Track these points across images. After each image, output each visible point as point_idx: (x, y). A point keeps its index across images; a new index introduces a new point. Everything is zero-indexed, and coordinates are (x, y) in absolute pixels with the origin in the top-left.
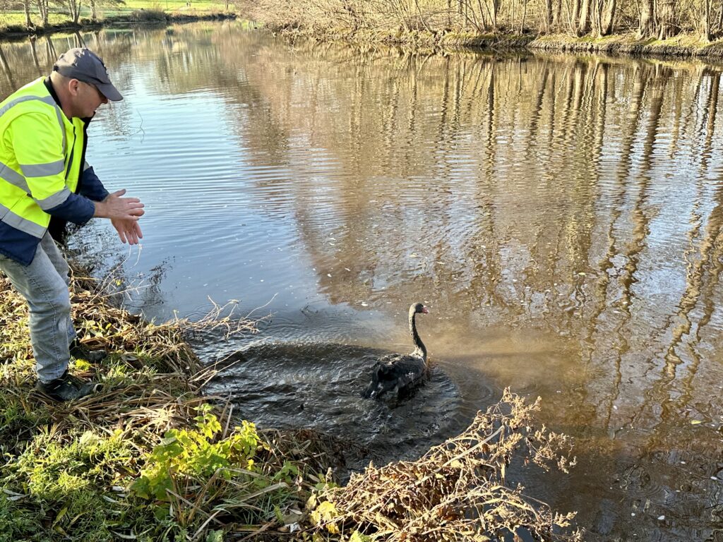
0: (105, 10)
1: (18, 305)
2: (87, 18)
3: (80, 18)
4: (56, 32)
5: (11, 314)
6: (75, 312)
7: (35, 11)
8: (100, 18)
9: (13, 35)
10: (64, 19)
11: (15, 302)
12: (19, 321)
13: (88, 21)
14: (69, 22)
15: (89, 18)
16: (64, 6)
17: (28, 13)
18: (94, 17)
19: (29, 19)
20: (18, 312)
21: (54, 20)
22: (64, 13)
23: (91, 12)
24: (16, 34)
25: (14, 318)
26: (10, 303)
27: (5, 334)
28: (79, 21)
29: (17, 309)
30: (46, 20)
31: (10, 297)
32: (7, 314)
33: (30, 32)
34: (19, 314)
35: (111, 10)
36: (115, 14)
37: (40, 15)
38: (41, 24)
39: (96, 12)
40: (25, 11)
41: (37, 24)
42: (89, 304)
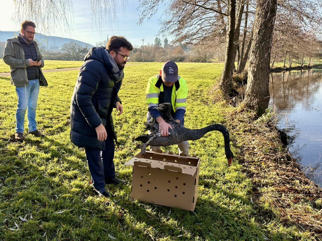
0: (315, 62)
1: (271, 166)
2: (306, 65)
3: (304, 65)
4: (293, 70)
5: (268, 169)
6: (292, 175)
7: (287, 62)
8: (312, 65)
9: (277, 70)
10: (298, 65)
11: (271, 165)
12: (271, 172)
13: (307, 66)
14: (299, 66)
15: (307, 65)
16: (299, 61)
17: (285, 63)
18: (309, 64)
19: (284, 65)
20: (270, 169)
21: (293, 65)
22: (298, 63)
23: (309, 62)
24: (279, 70)
25: (269, 171)
26: (268, 165)
27: (266, 176)
28: (303, 66)
29: (271, 168)
30: (291, 65)
31: (269, 163)
32: (267, 169)
33: (284, 70)
34: (271, 170)
35: (317, 62)
36: (319, 63)
37: (289, 64)
38: (288, 67)
39: (311, 63)
40: (284, 62)
41: (287, 67)
42: (298, 174)
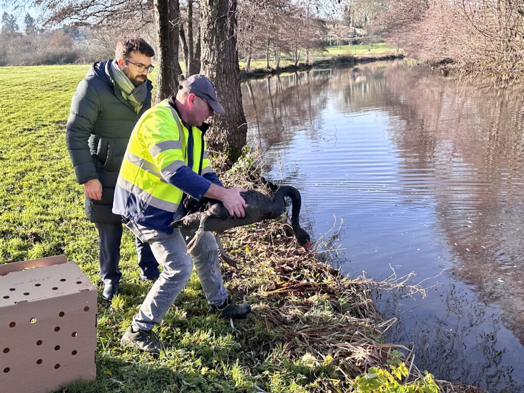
0: (315, 56)
1: (261, 252)
2: (303, 62)
3: (299, 62)
4: (283, 72)
5: (257, 258)
6: (296, 262)
7: (272, 59)
8: (311, 62)
9: (257, 74)
10: (290, 63)
11: (260, 249)
12: (262, 263)
13: (303, 64)
14: (292, 65)
15: (304, 62)
16: (290, 55)
17: (268, 61)
18: (307, 61)
19: (268, 64)
20: (261, 257)
21: (283, 64)
22: (290, 60)
23: (306, 58)
24: (260, 74)
25: (258, 261)
26: (257, 250)
27: (253, 271)
28: (298, 64)
29: (261, 255)
30: (278, 64)
31: (256, 246)
32: (254, 257)
33: (268, 73)
34: (261, 259)
35: (318, 56)
36: (321, 58)
37: (275, 61)
38: (275, 67)
39: (309, 58)
40: (266, 59)
41: (272, 67)
42: (305, 257)
